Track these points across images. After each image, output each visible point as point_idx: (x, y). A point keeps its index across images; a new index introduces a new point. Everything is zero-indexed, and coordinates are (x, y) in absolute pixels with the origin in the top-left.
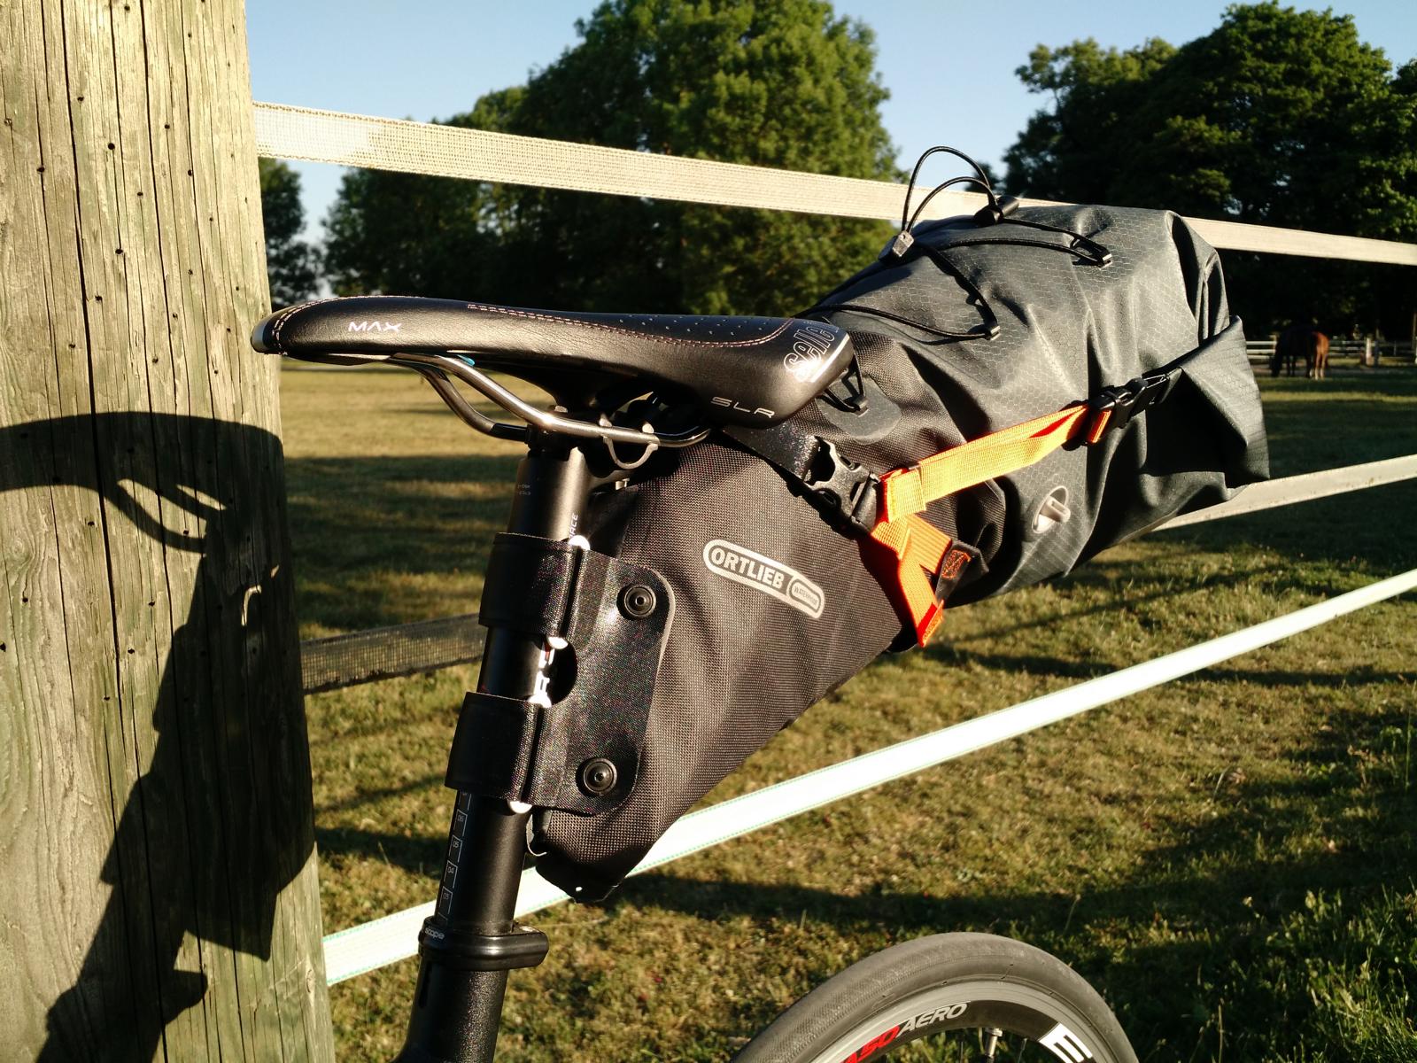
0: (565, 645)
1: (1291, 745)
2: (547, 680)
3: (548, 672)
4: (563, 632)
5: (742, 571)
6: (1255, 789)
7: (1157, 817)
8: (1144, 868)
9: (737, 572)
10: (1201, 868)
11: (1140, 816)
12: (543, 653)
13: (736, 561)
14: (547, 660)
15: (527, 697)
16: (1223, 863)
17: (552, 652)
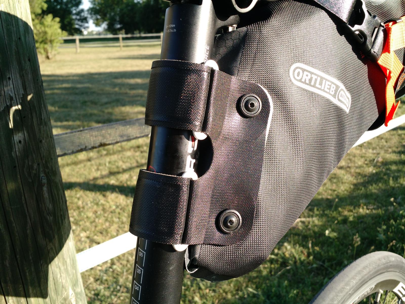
0: (206, 137)
1: (395, 149)
2: (194, 161)
3: (195, 155)
4: (204, 129)
5: (312, 83)
6: (385, 163)
7: (356, 173)
8: (354, 189)
9: (309, 84)
10: (374, 189)
11: (351, 173)
12: (190, 143)
13: (309, 77)
14: (193, 147)
15: (181, 174)
16: (380, 187)
17: (196, 142)
